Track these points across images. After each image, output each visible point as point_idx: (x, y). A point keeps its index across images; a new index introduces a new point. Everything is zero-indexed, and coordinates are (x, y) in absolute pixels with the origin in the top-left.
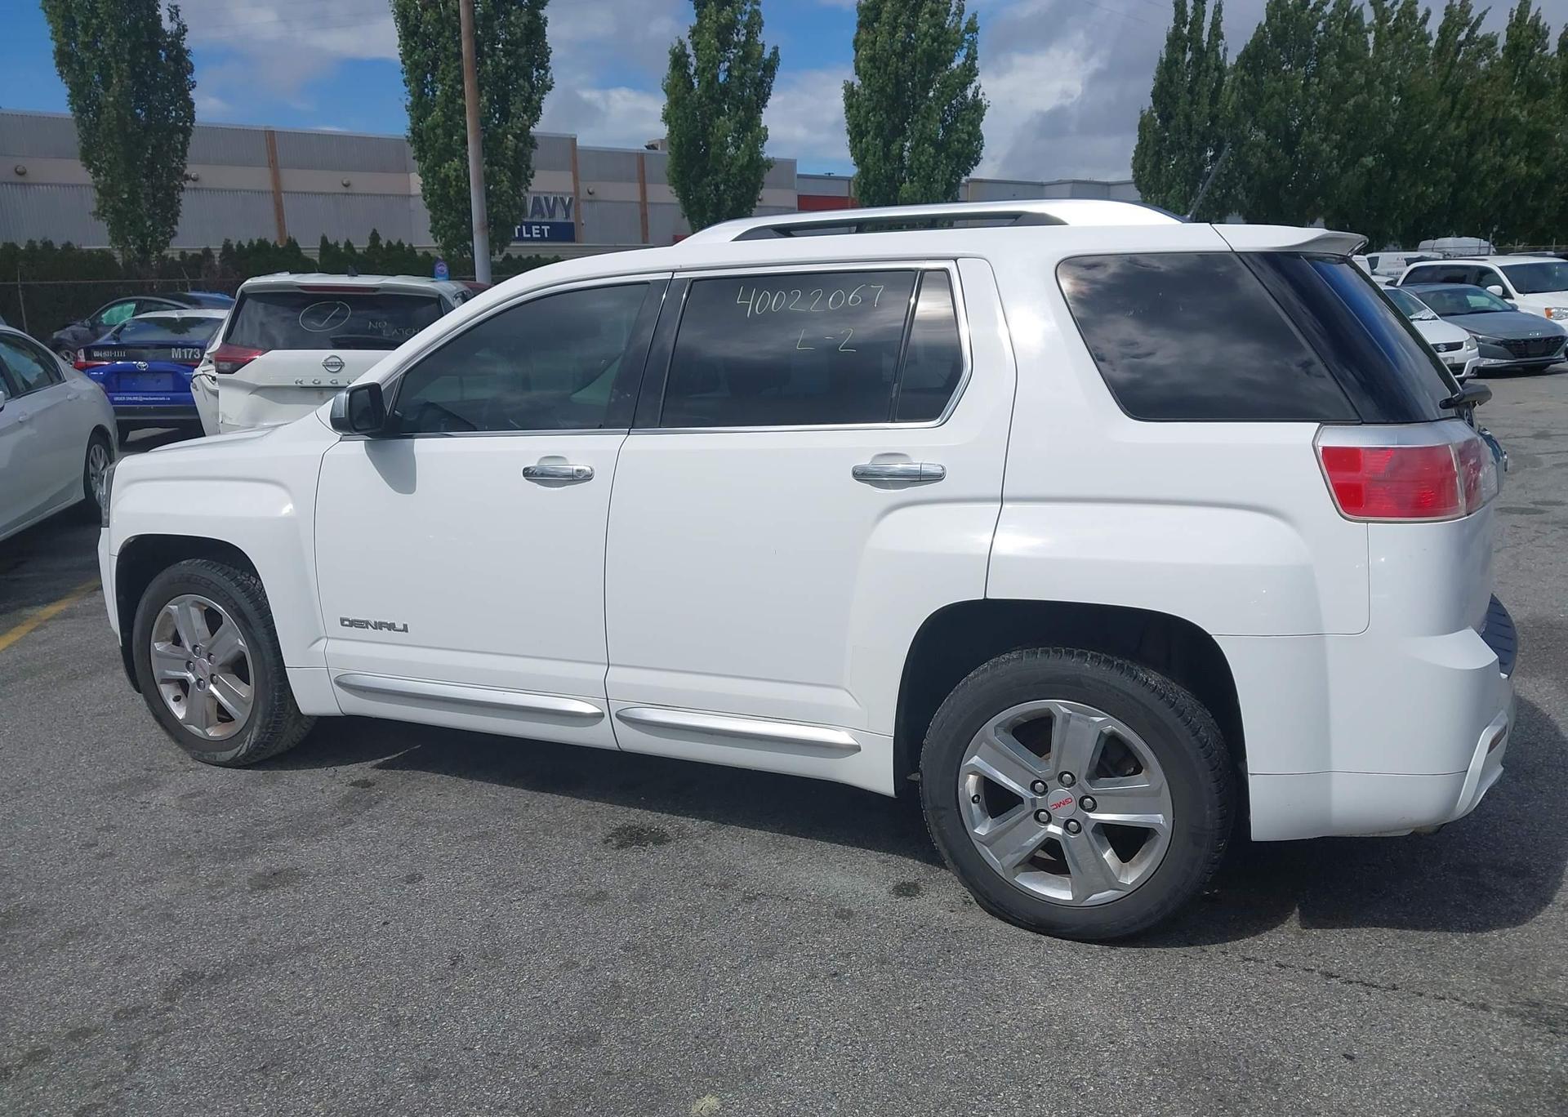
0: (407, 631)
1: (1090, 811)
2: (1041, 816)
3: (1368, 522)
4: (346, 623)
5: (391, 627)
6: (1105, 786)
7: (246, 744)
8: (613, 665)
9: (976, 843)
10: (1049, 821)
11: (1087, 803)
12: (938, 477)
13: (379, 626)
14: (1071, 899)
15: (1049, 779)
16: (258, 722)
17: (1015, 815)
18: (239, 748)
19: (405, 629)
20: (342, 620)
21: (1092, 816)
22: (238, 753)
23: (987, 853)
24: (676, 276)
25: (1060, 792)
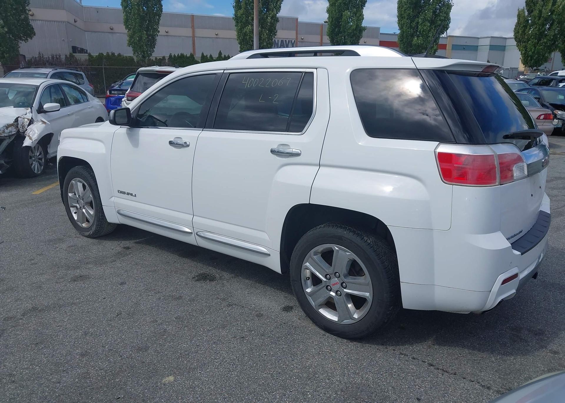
0: (136, 197)
1: (345, 288)
2: (328, 288)
3: (453, 185)
4: (119, 192)
5: (132, 195)
6: (350, 279)
7: (92, 231)
8: (195, 215)
9: (306, 295)
10: (331, 290)
11: (343, 285)
12: (298, 155)
13: (128, 194)
14: (337, 321)
15: (331, 274)
16: (95, 224)
17: (320, 286)
18: (90, 232)
19: (135, 196)
20: (118, 191)
21: (345, 290)
22: (90, 233)
23: (310, 299)
24: (225, 72)
25: (335, 280)
